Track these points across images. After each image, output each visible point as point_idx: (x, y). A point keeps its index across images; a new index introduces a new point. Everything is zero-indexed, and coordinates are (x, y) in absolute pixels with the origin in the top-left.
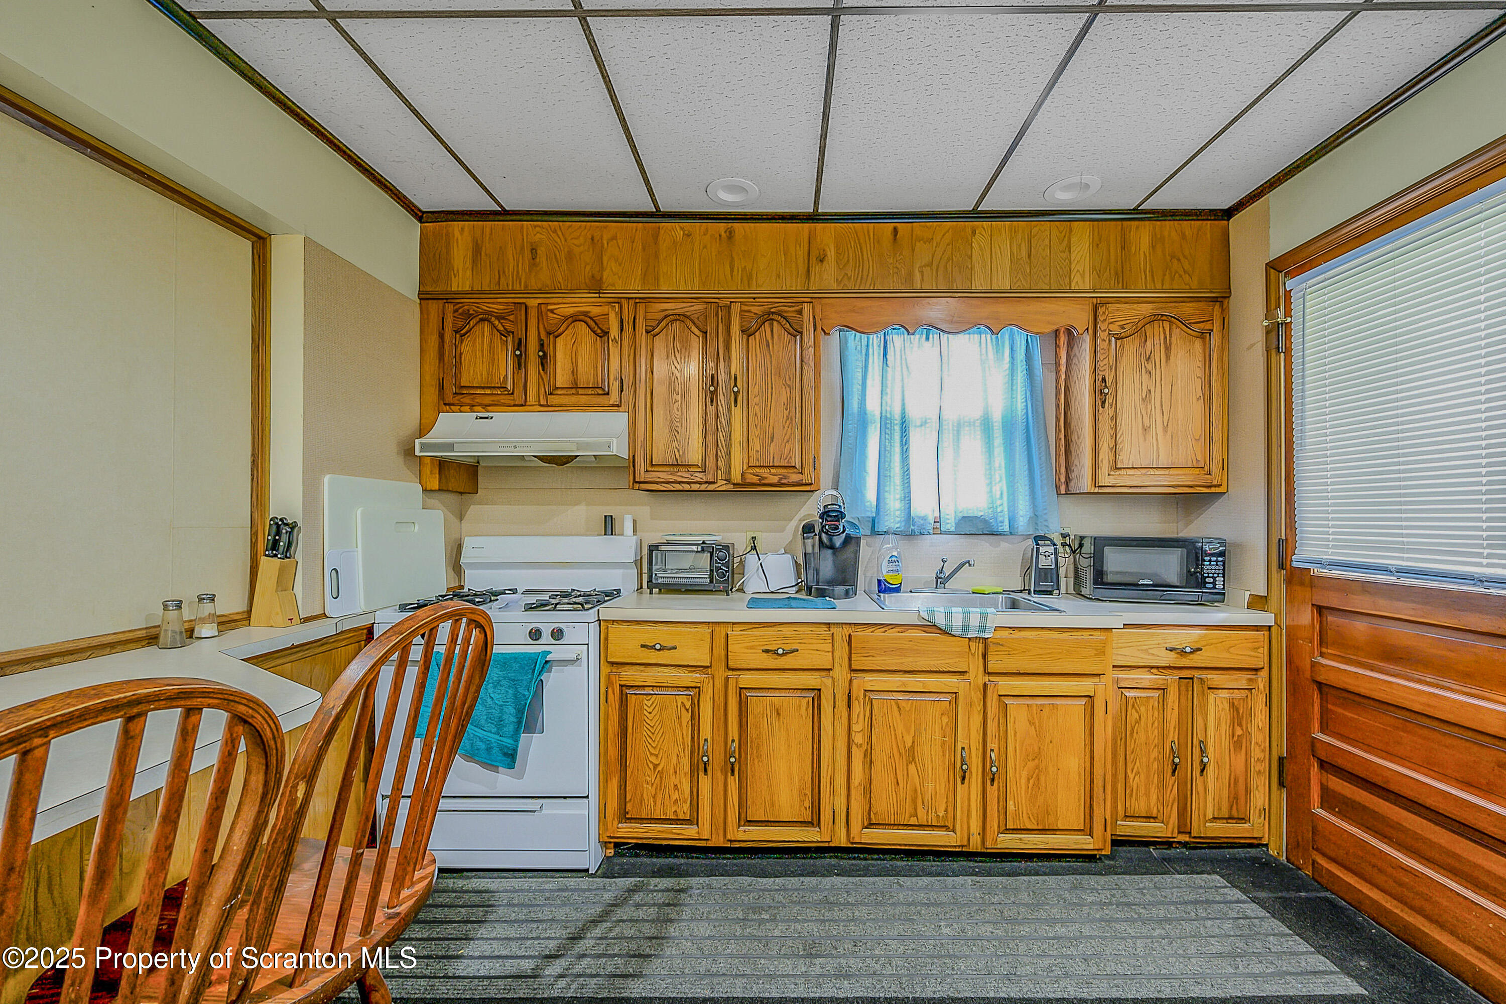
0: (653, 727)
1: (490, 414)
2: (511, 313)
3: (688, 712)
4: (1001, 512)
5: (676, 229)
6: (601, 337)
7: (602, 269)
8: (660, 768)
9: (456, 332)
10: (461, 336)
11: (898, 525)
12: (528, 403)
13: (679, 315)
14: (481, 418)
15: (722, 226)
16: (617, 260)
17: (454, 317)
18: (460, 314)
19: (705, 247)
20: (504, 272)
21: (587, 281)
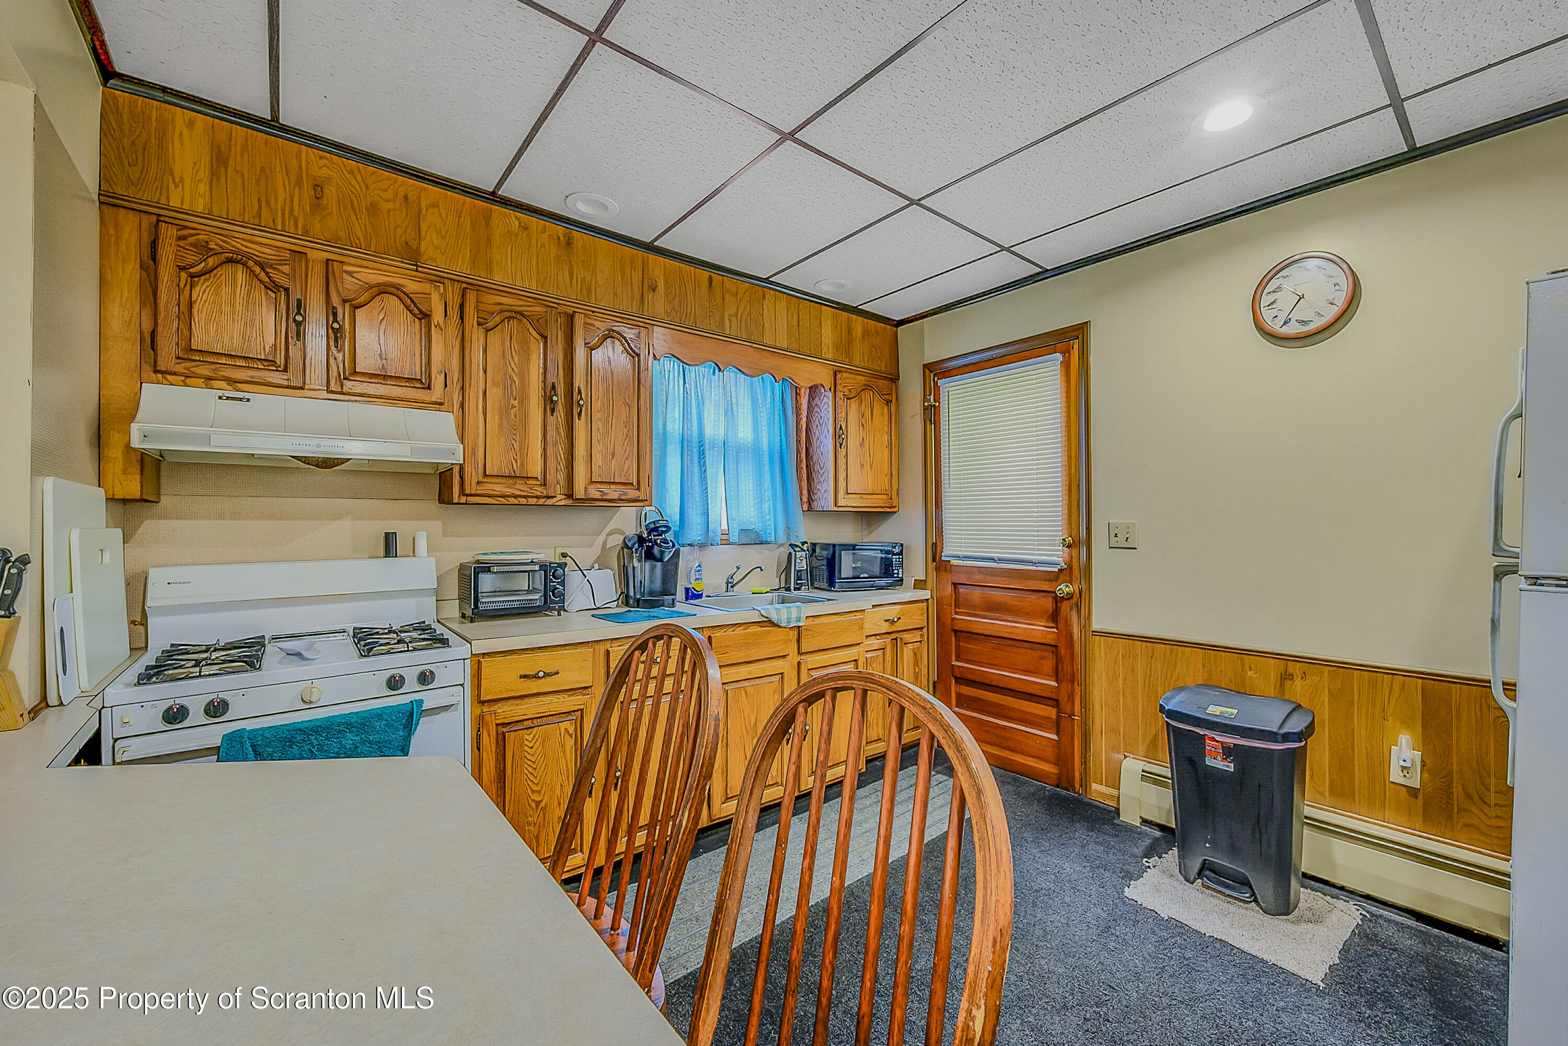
0: (534, 762)
1: (247, 395)
2: (283, 262)
3: (572, 737)
4: (770, 525)
5: (514, 218)
6: (420, 319)
7: (420, 238)
8: (543, 804)
9: (182, 269)
10: (192, 277)
11: (699, 538)
12: (306, 387)
13: (515, 313)
14: (228, 398)
15: (560, 230)
16: (439, 232)
17: (179, 246)
18: (191, 245)
19: (543, 246)
20: (267, 201)
21: (398, 245)
